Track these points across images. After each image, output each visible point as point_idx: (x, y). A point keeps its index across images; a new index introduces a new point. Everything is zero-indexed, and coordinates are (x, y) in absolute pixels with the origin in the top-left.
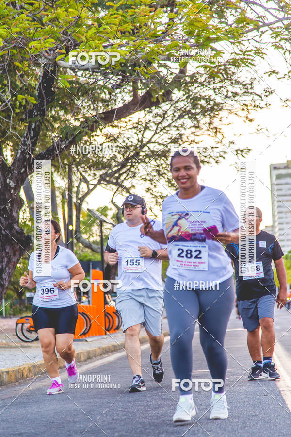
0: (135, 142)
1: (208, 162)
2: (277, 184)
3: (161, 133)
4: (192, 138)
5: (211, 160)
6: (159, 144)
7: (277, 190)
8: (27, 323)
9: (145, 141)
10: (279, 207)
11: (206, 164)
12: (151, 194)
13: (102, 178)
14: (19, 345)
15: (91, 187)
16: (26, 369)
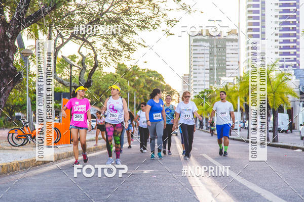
0: (97, 10)
1: (147, 28)
2: (194, 46)
3: (116, 6)
4: (137, 10)
5: (150, 26)
6: (114, 13)
7: (194, 50)
8: (16, 133)
9: (104, 10)
10: (194, 61)
11: (146, 29)
12: (107, 48)
13: (73, 35)
14: (10, 148)
15: (65, 41)
16: (15, 165)
